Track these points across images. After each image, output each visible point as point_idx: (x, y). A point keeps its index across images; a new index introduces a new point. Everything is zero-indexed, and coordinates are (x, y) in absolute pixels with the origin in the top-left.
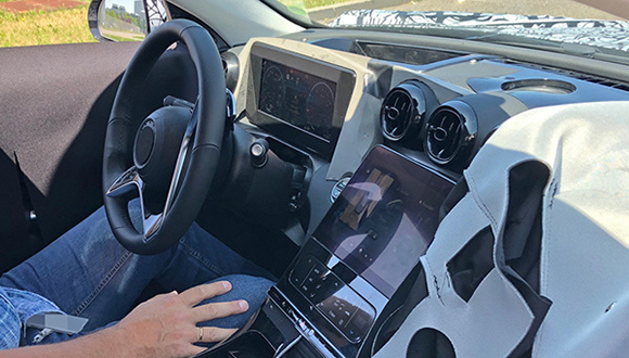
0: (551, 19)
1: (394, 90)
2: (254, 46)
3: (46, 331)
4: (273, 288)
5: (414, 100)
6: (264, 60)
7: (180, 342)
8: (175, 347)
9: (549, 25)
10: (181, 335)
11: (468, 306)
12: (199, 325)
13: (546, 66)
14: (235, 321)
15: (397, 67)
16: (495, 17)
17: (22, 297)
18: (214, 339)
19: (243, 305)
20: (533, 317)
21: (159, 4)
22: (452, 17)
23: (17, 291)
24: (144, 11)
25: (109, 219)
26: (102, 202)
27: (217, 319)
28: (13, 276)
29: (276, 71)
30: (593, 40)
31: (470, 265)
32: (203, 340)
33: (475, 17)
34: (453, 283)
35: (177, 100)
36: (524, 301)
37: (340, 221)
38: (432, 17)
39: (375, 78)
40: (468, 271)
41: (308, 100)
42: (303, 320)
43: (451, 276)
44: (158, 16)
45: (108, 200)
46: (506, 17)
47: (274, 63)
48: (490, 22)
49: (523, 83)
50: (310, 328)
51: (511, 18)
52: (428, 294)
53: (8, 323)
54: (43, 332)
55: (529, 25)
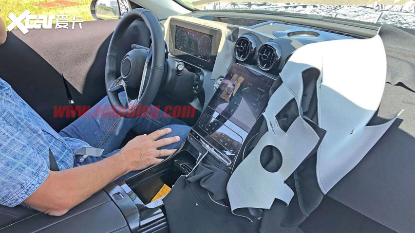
0: (296, 5)
1: (240, 38)
2: (172, 20)
3: (85, 156)
4: (191, 130)
5: (251, 42)
6: (176, 26)
7: (150, 157)
8: (148, 159)
9: (295, 7)
10: (151, 154)
11: (286, 134)
12: (159, 149)
13: (303, 25)
14: (175, 146)
15: (241, 27)
16: (273, 4)
17: (72, 141)
18: (166, 155)
19: (178, 138)
20: (319, 138)
21: (124, 2)
22: (255, 4)
23: (69, 138)
24: (117, 6)
25: (110, 102)
26: (106, 94)
27: (166, 145)
28: (66, 131)
29: (182, 31)
30: (318, 13)
31: (286, 116)
32: (161, 156)
33: (265, 4)
34: (279, 124)
35: (138, 46)
36: (314, 131)
37: (220, 98)
38: (246, 5)
39: (231, 33)
40: (285, 119)
41: (199, 44)
42: (208, 144)
43: (278, 121)
44: (124, 7)
45: (109, 93)
46: (277, 4)
47: (182, 27)
48: (271, 6)
49: (296, 33)
50: (212, 147)
51: (279, 4)
52: (268, 130)
53: (67, 154)
54: (84, 157)
55: (286, 7)
